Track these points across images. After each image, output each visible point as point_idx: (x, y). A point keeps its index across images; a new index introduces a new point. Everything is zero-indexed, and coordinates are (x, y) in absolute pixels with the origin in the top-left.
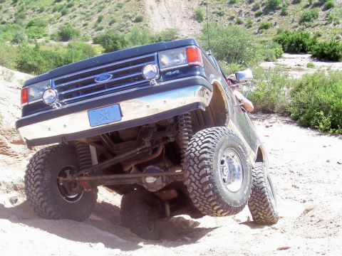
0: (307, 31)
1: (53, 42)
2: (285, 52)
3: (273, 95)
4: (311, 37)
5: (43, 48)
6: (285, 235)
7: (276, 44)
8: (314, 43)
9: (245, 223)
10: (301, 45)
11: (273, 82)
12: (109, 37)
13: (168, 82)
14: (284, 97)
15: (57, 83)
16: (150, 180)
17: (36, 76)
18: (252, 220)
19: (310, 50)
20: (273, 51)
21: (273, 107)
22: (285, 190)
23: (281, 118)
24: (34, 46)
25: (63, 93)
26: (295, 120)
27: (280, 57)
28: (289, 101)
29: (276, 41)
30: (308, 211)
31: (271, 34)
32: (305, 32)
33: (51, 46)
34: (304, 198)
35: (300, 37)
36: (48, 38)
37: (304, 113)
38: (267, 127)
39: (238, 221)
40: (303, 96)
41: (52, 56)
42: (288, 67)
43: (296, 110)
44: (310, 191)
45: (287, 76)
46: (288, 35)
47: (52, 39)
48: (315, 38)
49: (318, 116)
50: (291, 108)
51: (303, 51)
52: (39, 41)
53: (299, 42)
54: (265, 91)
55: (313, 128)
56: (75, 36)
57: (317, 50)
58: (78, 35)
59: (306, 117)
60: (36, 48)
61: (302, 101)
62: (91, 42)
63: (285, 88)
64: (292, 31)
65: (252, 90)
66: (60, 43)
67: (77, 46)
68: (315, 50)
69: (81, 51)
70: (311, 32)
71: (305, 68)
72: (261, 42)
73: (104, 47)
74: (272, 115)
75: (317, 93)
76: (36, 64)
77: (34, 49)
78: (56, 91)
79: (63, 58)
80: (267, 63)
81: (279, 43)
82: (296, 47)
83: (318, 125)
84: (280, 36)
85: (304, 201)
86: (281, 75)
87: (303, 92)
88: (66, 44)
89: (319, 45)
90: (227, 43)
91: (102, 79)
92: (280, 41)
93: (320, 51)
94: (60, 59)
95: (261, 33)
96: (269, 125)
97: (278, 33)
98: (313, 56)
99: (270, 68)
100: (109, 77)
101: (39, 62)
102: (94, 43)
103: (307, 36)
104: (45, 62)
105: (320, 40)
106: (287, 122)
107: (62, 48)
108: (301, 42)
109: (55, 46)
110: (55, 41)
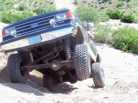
0: (119, 10)
1: (16, 11)
2: (110, 19)
3: (105, 36)
4: (121, 13)
5: (12, 13)
6: (107, 92)
7: (107, 15)
8: (122, 15)
9: (91, 87)
10: (117, 16)
11: (105, 31)
12: (39, 10)
13: (59, 26)
14: (109, 37)
15: (16, 28)
16: (54, 66)
17: (9, 25)
18: (94, 86)
19: (120, 18)
20: (105, 18)
21: (105, 41)
22: (108, 74)
23: (107, 45)
24: (9, 12)
25: (18, 31)
26: (113, 46)
27: (108, 20)
28: (111, 38)
29: (107, 14)
30: (116, 83)
31: (105, 11)
32: (118, 11)
33: (15, 13)
34: (115, 78)
35: (117, 13)
36: (15, 9)
37: (117, 43)
38: (102, 48)
39: (89, 86)
40: (117, 37)
41: (16, 17)
42: (111, 24)
43: (114, 42)
44: (118, 75)
45: (110, 28)
46: (112, 12)
47: (16, 10)
48: (122, 13)
49: (122, 45)
50: (112, 41)
51: (118, 18)
52: (11, 10)
53: (116, 15)
54: (102, 34)
55: (120, 50)
56: (26, 9)
57: (123, 18)
58: (27, 9)
59: (118, 45)
60: (10, 13)
61: (116, 38)
62: (32, 12)
63: (110, 33)
64: (113, 10)
65: (97, 34)
66: (19, 11)
67: (26, 13)
68: (122, 18)
69: (28, 15)
70: (121, 11)
71: (118, 25)
72: (101, 14)
73: (37, 14)
74: (104, 44)
75: (122, 36)
76: (9, 20)
77: (9, 14)
78: (16, 31)
79: (20, 18)
80: (103, 22)
81: (108, 15)
82: (115, 17)
83: (122, 48)
84: (109, 12)
85: (115, 79)
86: (108, 28)
87: (117, 35)
88: (22, 12)
89: (124, 16)
90: (87, 14)
91: (34, 26)
92: (108, 14)
93: (124, 19)
94: (19, 18)
95: (101, 10)
96: (103, 48)
97: (108, 11)
98: (122, 21)
99: (104, 25)
100: (36, 24)
101: (11, 19)
102: (33, 12)
103: (119, 12)
104: (13, 19)
105: (124, 14)
106: (110, 47)
107: (20, 14)
108: (117, 15)
109: (17, 13)
110: (18, 11)
